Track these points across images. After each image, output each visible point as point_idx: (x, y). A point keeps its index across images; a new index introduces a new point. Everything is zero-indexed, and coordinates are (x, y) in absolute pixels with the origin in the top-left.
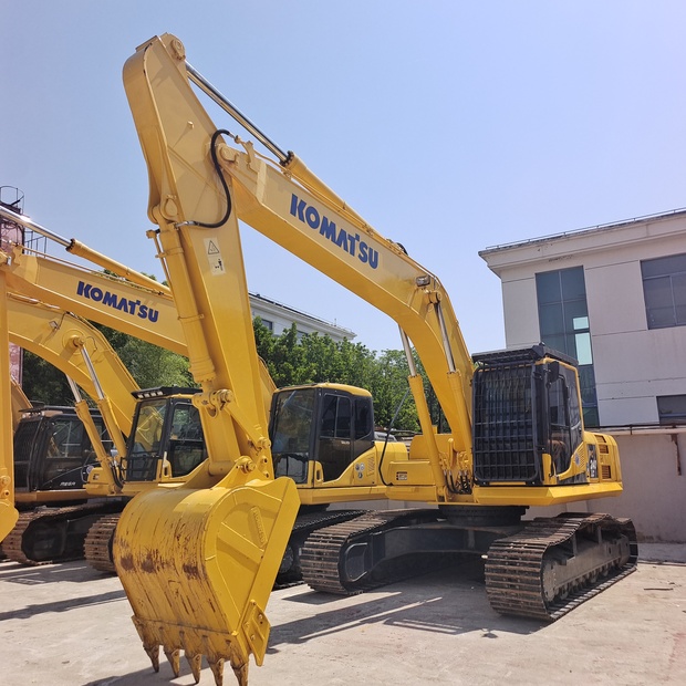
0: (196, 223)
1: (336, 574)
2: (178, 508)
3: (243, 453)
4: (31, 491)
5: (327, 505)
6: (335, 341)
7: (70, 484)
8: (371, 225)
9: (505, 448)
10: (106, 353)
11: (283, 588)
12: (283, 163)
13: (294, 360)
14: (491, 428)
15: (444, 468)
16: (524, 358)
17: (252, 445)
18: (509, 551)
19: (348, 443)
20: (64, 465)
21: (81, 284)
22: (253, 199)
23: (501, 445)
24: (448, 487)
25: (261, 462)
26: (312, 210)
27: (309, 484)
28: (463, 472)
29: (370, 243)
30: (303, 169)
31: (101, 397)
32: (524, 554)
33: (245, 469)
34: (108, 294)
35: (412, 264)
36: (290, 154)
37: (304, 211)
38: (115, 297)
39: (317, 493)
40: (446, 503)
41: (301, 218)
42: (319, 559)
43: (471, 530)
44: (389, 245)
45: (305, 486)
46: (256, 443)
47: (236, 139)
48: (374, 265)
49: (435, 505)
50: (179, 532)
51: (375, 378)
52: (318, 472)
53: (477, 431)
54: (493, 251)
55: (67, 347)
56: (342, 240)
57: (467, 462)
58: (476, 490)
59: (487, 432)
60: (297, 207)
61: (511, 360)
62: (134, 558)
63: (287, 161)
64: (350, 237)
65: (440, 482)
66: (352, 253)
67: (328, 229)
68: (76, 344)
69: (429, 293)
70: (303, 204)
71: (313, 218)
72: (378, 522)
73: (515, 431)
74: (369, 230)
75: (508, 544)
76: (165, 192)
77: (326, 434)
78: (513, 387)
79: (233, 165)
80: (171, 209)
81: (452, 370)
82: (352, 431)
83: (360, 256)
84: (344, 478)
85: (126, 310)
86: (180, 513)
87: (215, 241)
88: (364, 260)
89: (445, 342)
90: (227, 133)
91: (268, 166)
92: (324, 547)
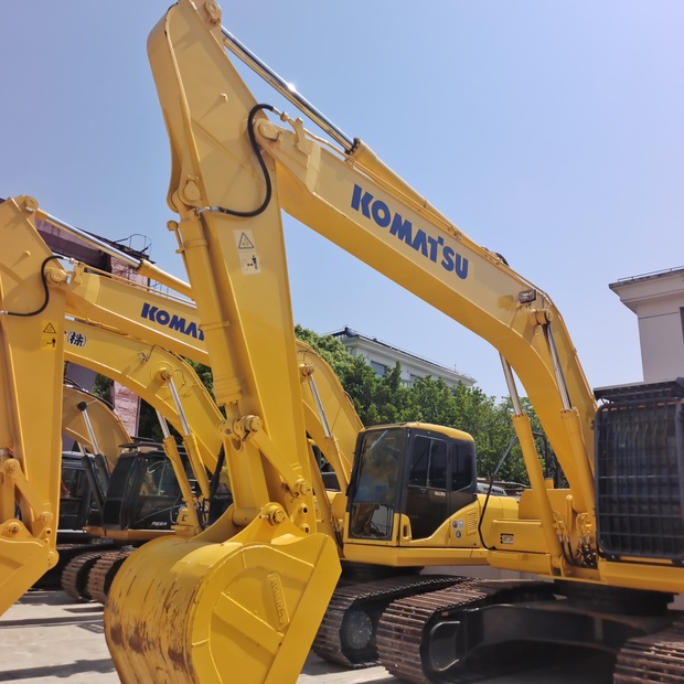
0: (221, 210)
1: (417, 659)
2: (177, 568)
3: (274, 498)
4: (123, 528)
5: (421, 568)
6: (450, 385)
7: (161, 524)
8: (458, 227)
9: (641, 511)
10: (195, 387)
11: (358, 668)
12: (347, 152)
13: (398, 402)
14: (621, 485)
15: (559, 532)
16: (664, 393)
17: (287, 488)
18: (648, 658)
19: (443, 494)
20: (159, 503)
21: (146, 306)
22: (303, 187)
23: (635, 507)
24: (565, 556)
25: (300, 512)
26: (380, 205)
27: (394, 542)
28: (584, 539)
29: (457, 249)
30: (371, 159)
31: (187, 434)
32: (672, 665)
33: (272, 520)
34: (175, 317)
35: (513, 275)
36: (356, 141)
37: (370, 206)
38: (183, 321)
39: (404, 553)
40: (563, 578)
41: (366, 213)
42: (398, 637)
43: (598, 618)
44: (484, 254)
45: (389, 543)
46: (292, 486)
47: (283, 117)
48: (463, 275)
49: (551, 578)
50: (169, 602)
51: (491, 425)
52: (405, 528)
53: (602, 487)
54: (626, 283)
55: (155, 380)
56: (420, 242)
57: (589, 526)
58: (602, 564)
59: (615, 489)
60: (360, 200)
61: (647, 396)
62: (123, 629)
63: (352, 150)
64: (431, 240)
65: (555, 551)
66: (434, 258)
67: (401, 229)
68: (164, 378)
69: (536, 313)
70: (368, 197)
71: (381, 214)
72: (475, 594)
73: (655, 490)
74: (457, 234)
75: (647, 647)
76: (187, 173)
77: (414, 483)
78: (650, 432)
79: (275, 145)
80: (192, 192)
81: (566, 407)
82: (449, 481)
83: (443, 263)
84: (437, 536)
85: (195, 335)
86: (175, 575)
87: (249, 233)
88: (449, 267)
89: (558, 373)
90: (271, 108)
91: (323, 150)
92: (404, 623)
